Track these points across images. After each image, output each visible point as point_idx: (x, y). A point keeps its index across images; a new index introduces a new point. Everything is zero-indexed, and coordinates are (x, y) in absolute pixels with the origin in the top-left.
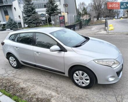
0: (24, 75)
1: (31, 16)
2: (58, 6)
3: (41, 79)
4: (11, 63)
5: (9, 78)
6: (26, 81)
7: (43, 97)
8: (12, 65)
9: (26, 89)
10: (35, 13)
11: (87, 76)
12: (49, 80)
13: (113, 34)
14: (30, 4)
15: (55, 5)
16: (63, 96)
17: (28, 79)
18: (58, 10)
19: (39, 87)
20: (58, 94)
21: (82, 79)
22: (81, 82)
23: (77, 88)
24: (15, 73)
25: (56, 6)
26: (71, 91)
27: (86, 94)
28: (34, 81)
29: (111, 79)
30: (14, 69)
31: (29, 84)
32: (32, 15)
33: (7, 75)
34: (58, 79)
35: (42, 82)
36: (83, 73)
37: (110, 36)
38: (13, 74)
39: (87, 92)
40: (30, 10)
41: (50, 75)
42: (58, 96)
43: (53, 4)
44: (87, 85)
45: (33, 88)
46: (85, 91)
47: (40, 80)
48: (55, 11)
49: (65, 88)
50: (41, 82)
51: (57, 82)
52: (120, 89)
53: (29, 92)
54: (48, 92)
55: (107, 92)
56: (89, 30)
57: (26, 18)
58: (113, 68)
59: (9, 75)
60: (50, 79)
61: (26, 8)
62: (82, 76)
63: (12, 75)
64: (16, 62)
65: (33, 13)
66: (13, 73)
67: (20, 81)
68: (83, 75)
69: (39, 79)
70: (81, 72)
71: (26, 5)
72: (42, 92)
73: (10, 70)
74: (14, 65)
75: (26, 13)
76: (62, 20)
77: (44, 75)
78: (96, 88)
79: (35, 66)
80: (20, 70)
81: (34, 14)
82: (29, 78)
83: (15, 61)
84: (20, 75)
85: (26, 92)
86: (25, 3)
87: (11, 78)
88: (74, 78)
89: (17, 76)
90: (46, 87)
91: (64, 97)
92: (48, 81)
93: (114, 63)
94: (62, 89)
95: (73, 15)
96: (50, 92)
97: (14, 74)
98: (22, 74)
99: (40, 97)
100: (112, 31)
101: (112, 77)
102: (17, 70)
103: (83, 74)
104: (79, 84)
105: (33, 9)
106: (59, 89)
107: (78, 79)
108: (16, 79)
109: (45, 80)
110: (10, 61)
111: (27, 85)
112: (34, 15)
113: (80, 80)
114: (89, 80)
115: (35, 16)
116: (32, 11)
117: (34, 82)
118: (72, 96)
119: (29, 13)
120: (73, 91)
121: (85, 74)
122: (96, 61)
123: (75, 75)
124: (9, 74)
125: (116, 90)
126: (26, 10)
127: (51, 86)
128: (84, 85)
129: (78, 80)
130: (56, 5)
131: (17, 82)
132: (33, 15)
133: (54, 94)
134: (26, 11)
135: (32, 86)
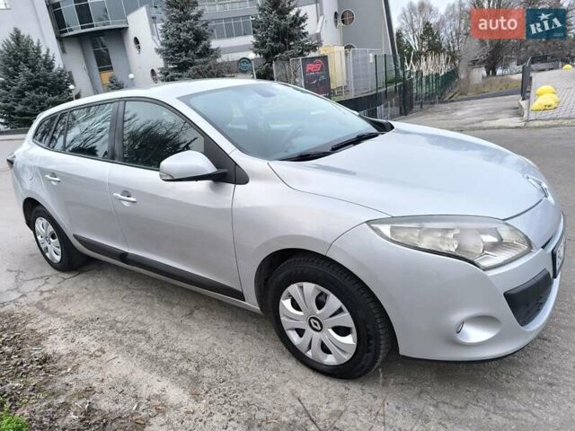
0: (85, 301)
1: (191, 65)
2: (303, 20)
3: (147, 321)
4: (43, 247)
5: (16, 310)
6: (79, 325)
7: (120, 405)
8: (47, 254)
9: (60, 364)
10: (207, 52)
11: (340, 311)
12: (179, 325)
13: (550, 127)
14: (189, 18)
15: (293, 13)
16: (213, 408)
17: (92, 320)
18: (305, 34)
19: (120, 359)
20: (196, 396)
21: (317, 324)
22: (316, 345)
23: (300, 372)
24: (50, 291)
25: (298, 21)
26: (266, 385)
27: (334, 406)
28: (111, 328)
29: (475, 334)
30: (57, 272)
31: (85, 340)
32: (197, 60)
33: (15, 295)
34: (223, 324)
35: (144, 332)
36: (322, 294)
37: (537, 133)
38: (42, 292)
39: (343, 397)
40: (186, 41)
41: (193, 304)
42: (192, 406)
43: (283, 13)
44: (347, 357)
45: (93, 362)
46: (333, 390)
47: (141, 323)
48: (292, 43)
49: (241, 370)
50: (140, 336)
51: (211, 340)
52: (536, 391)
53: (67, 379)
54: (153, 384)
55: (456, 407)
56: (443, 117)
57: (171, 74)
58: (486, 269)
59: (21, 300)
60: (186, 322)
61: (173, 35)
62: (318, 312)
63: (36, 298)
64: (57, 239)
65: (200, 55)
66: (45, 288)
67: (57, 323)
68: (320, 305)
69: (139, 318)
70: (310, 288)
71: (172, 21)
72: (126, 384)
73: (37, 276)
74: (53, 258)
75: (173, 54)
76: (317, 77)
77: (169, 303)
78: (399, 379)
79: (123, 257)
80: (78, 278)
81: (206, 59)
82: (98, 314)
83: (53, 237)
84: (66, 299)
85: (55, 377)
86: (168, 13)
87: (27, 310)
88: (283, 318)
89: (52, 305)
90: (152, 359)
91: (218, 417)
92: (174, 332)
93: (499, 245)
94: (225, 375)
95: (371, 55)
96: (165, 383)
97: (46, 295)
98: (77, 296)
99: (105, 404)
100: (549, 114)
101: (483, 320)
102: (66, 276)
103: (322, 298)
104: (309, 354)
105: (199, 37)
106: (208, 372)
107: (303, 325)
108: (42, 316)
109: (163, 327)
110: (39, 238)
111: (72, 346)
112: (205, 63)
113: (309, 332)
114: (354, 330)
115: (207, 66)
116: (198, 45)
117: (110, 334)
118: (260, 415)
119: (184, 53)
120: (272, 388)
121: (334, 302)
122: (386, 229)
123: (286, 304)
124: (24, 295)
125: (512, 398)
126: (171, 40)
127: (178, 357)
128: (330, 360)
129: (300, 332)
130: (297, 14)
131: (41, 331)
132: (202, 60)
133: (176, 394)
134: (170, 46)
135: (93, 350)
